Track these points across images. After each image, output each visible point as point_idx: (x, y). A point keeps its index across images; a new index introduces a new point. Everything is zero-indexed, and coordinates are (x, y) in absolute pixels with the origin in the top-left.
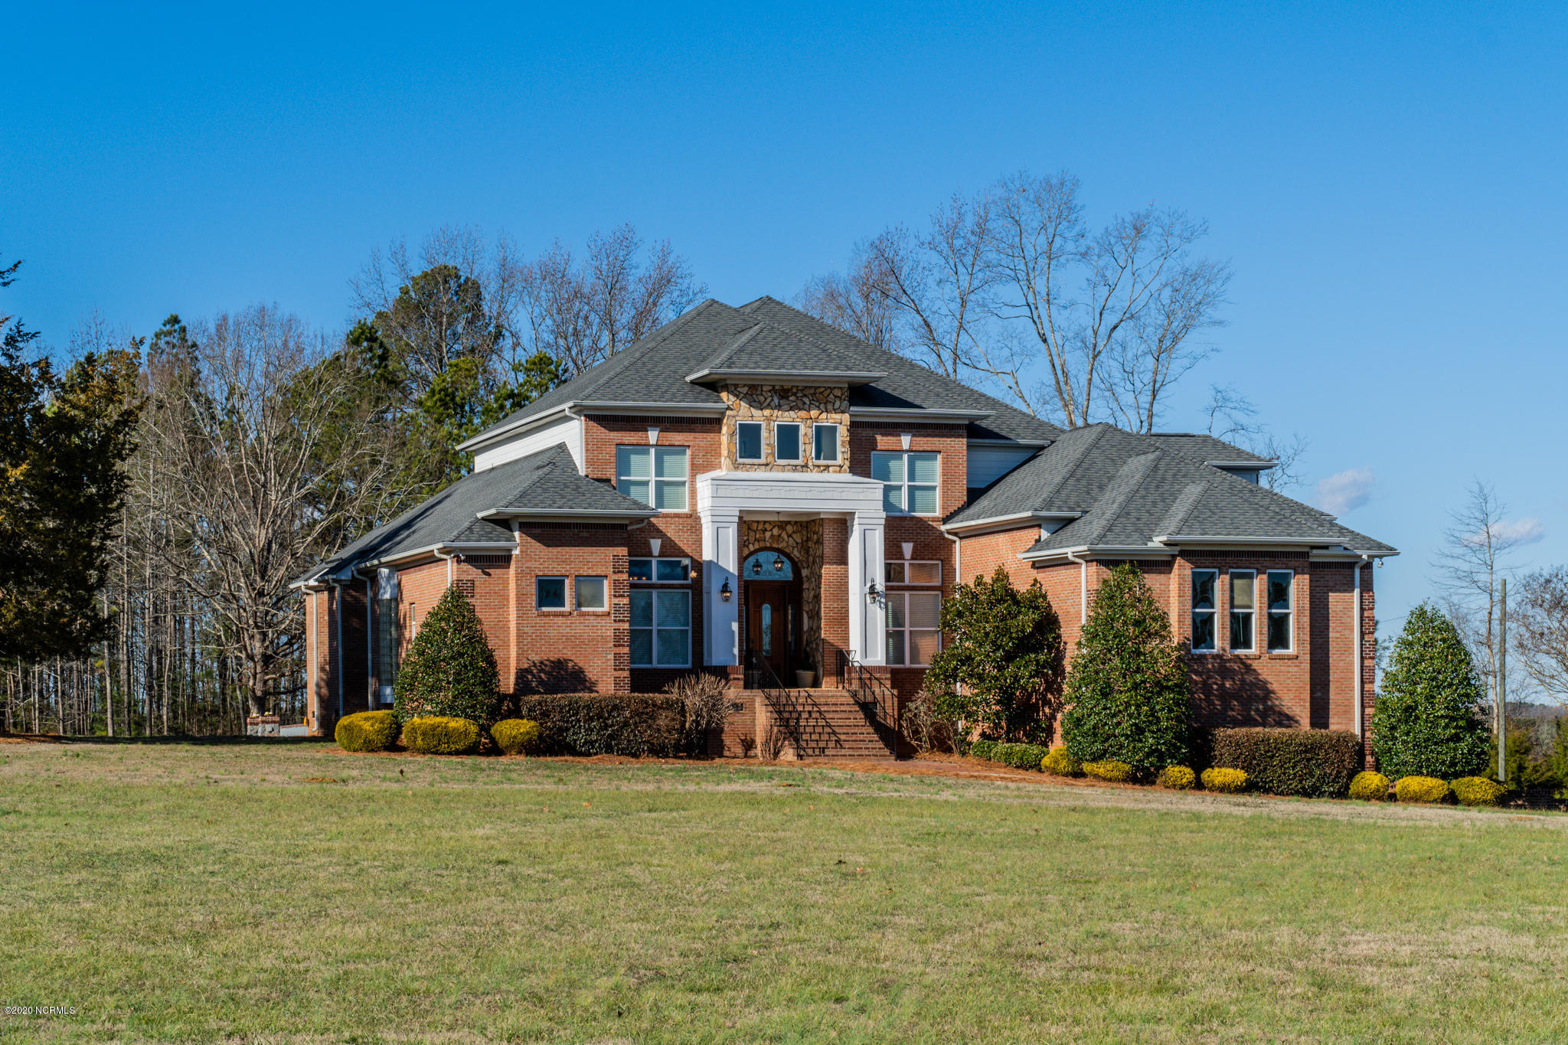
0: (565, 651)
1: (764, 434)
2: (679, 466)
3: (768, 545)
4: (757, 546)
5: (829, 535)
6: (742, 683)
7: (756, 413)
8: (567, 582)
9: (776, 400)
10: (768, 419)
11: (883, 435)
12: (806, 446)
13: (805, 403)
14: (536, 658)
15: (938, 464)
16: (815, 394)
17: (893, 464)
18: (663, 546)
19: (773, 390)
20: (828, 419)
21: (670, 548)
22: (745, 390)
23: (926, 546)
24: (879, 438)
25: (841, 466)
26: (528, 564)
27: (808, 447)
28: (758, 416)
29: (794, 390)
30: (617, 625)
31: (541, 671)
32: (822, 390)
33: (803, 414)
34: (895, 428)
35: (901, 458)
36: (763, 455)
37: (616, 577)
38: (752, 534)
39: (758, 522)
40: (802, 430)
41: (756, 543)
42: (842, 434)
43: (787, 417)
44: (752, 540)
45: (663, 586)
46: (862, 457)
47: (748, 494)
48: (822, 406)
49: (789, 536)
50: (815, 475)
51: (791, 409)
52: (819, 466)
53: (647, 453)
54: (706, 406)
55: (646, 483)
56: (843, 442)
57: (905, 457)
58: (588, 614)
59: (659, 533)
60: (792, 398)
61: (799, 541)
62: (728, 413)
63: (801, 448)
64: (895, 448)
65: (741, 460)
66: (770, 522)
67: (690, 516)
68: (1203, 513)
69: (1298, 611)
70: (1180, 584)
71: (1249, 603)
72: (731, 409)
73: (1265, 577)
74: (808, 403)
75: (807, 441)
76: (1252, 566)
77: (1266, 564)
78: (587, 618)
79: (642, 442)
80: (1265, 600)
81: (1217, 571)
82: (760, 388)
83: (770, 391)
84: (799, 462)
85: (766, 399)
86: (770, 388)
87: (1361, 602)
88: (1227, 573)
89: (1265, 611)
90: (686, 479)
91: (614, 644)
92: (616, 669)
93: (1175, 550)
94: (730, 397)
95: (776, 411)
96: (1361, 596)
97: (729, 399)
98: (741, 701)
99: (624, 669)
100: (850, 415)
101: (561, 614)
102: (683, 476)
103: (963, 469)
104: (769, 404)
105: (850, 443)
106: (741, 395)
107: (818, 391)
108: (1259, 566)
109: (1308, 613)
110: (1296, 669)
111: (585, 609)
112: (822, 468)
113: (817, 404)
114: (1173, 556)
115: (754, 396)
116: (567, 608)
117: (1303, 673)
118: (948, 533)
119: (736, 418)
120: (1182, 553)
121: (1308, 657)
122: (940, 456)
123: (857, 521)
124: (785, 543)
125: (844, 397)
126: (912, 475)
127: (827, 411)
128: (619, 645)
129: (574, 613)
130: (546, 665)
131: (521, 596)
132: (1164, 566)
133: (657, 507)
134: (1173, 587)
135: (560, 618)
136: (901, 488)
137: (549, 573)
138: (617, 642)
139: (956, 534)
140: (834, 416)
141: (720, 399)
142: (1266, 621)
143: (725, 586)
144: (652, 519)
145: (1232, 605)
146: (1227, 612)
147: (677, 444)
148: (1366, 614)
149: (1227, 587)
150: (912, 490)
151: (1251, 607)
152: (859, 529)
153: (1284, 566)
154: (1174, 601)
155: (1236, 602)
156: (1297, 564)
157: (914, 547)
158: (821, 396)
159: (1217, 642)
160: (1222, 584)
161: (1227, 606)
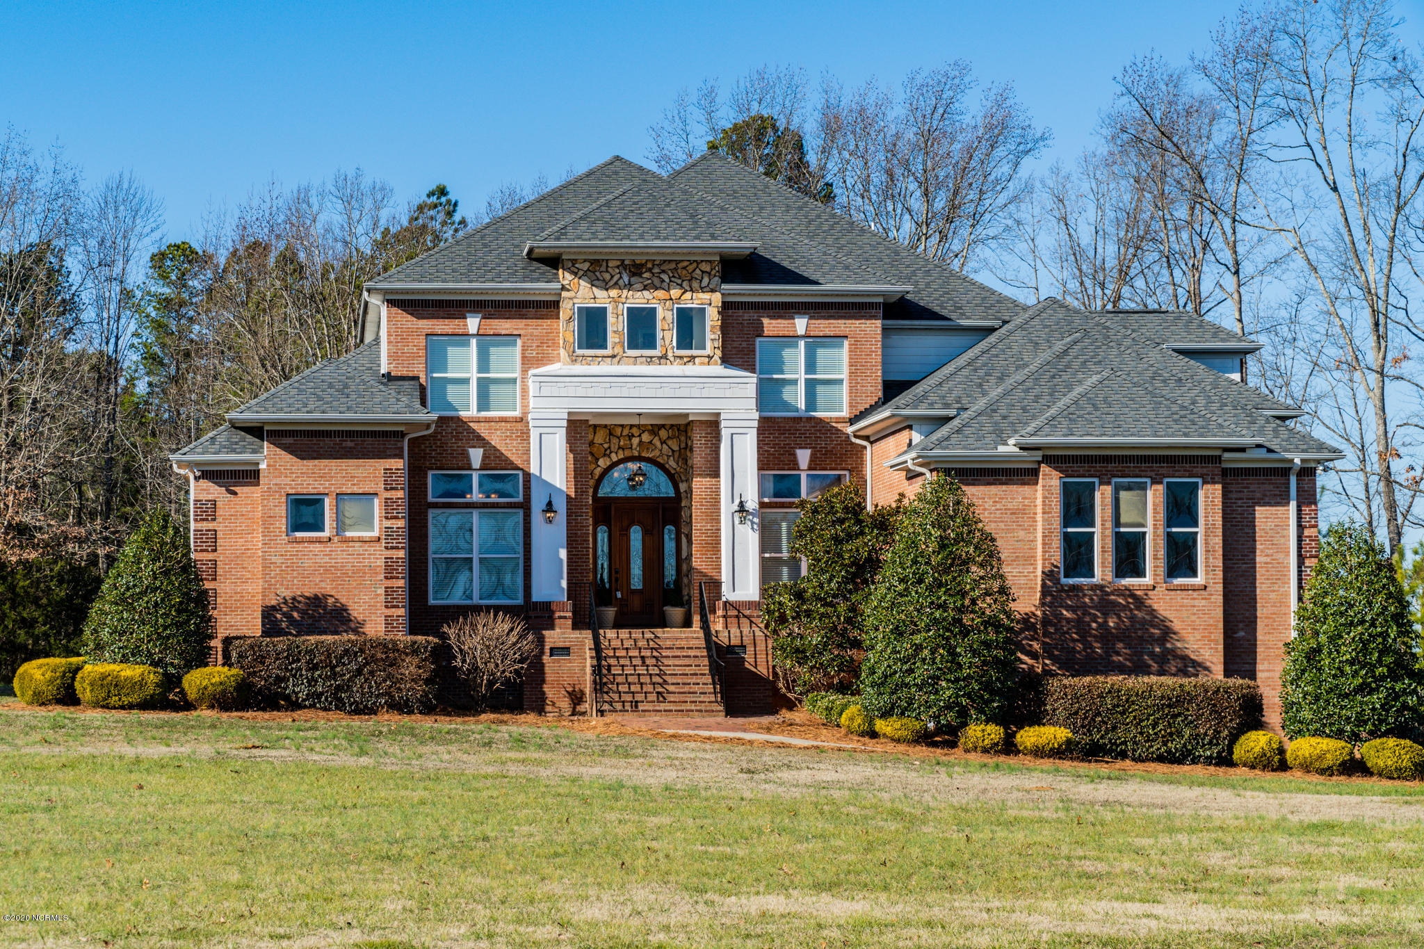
0: (323, 585)
1: (611, 319)
2: (507, 361)
3: (636, 453)
4: (621, 456)
5: (699, 440)
6: (570, 622)
7: (600, 294)
8: (327, 501)
9: (626, 279)
10: (615, 301)
11: (771, 317)
12: (666, 333)
13: (663, 281)
14: (288, 594)
15: (844, 352)
16: (676, 269)
17: (787, 353)
18: (485, 457)
19: (622, 264)
20: (693, 300)
21: (494, 459)
22: (586, 266)
23: (828, 453)
24: (766, 321)
25: (710, 357)
26: (278, 481)
27: (668, 335)
28: (602, 298)
29: (649, 265)
30: (389, 553)
31: (294, 608)
32: (685, 264)
33: (660, 294)
34: (787, 310)
35: (796, 346)
36: (609, 345)
37: (388, 495)
38: (615, 440)
39: (622, 426)
40: (660, 314)
41: (621, 452)
42: (713, 317)
43: (640, 299)
44: (614, 447)
45: (484, 505)
46: (744, 344)
47: (581, 392)
48: (685, 284)
49: (663, 442)
50: (676, 369)
51: (646, 288)
52: (681, 357)
53: (467, 344)
54: (539, 287)
55: (466, 381)
56: (713, 327)
57: (802, 343)
58: (352, 540)
59: (480, 441)
60: (646, 275)
61: (676, 448)
62: (564, 294)
63: (659, 335)
64: (786, 333)
65: (580, 352)
66: (638, 426)
67: (521, 420)
68: (1083, 409)
69: (1207, 529)
70: (1044, 497)
71: (1141, 521)
72: (568, 290)
73: (1160, 488)
74: (667, 280)
75: (666, 327)
76: (1143, 473)
77: (1162, 471)
78: (351, 544)
79: (461, 331)
80: (1162, 516)
81: (1096, 480)
82: (604, 264)
83: (618, 267)
84: (656, 353)
85: (612, 277)
86: (619, 263)
87: (1299, 518)
88: (1109, 483)
89: (1161, 531)
90: (516, 375)
91: (386, 578)
92: (386, 607)
93: (1038, 455)
94: (567, 275)
95: (625, 292)
96: (1299, 511)
97: (566, 277)
98: (567, 644)
99: (397, 607)
100: (723, 294)
101: (319, 541)
102: (513, 371)
103: (877, 358)
104: (616, 283)
105: (725, 328)
106: (581, 273)
107: (680, 265)
108: (1153, 474)
109: (1219, 532)
110: (1204, 602)
111: (348, 534)
112: (685, 360)
113: (679, 281)
114: (1039, 463)
115: (598, 274)
116: (326, 534)
117: (1212, 608)
118: (856, 436)
119: (575, 301)
120: (1048, 460)
121: (1220, 587)
122: (846, 343)
123: (723, 424)
124: (658, 450)
125: (713, 272)
126: (811, 366)
127: (692, 290)
128: (392, 578)
129: (336, 539)
130: (299, 602)
131: (268, 519)
132: (1028, 475)
133: (479, 410)
134: (1039, 502)
135: (317, 545)
136: (795, 382)
137: (305, 491)
138: (390, 574)
139: (867, 438)
140: (701, 295)
141: (555, 278)
142: (1162, 543)
143: (550, 504)
144: (471, 424)
145: (1117, 522)
146: (1108, 532)
147: (503, 332)
148: (1307, 532)
149: (1109, 500)
150: (811, 385)
151: (1143, 526)
152: (725, 434)
153: (1187, 474)
154: (1039, 517)
155: (1123, 519)
156: (1205, 471)
157: (812, 455)
158: (684, 272)
159: (1097, 570)
160: (1102, 496)
161: (1109, 524)
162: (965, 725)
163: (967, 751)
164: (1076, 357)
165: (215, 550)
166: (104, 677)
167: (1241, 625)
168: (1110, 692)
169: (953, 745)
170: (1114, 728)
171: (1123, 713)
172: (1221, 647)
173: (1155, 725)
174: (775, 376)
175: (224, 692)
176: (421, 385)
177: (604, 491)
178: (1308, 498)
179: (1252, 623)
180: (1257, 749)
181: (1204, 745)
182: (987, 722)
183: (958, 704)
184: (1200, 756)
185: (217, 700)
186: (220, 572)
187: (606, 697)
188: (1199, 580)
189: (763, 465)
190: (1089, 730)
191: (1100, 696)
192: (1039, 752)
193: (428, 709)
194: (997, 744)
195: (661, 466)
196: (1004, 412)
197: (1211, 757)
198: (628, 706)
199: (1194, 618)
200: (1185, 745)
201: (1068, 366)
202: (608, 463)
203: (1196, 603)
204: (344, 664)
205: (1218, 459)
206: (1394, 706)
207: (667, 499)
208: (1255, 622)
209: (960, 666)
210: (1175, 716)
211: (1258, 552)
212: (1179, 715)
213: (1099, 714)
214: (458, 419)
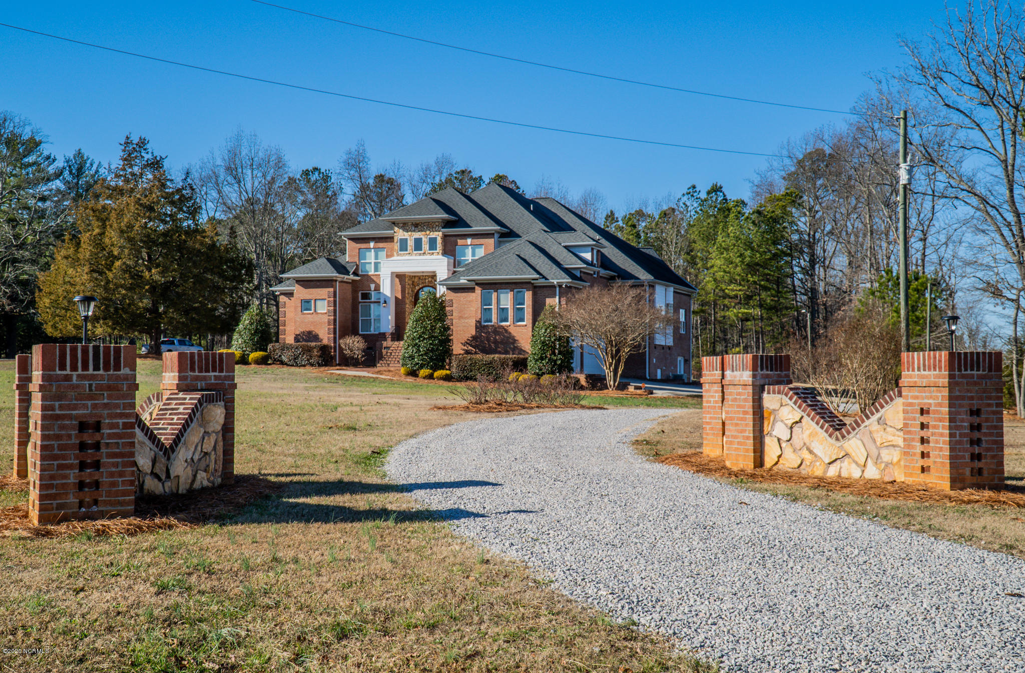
0: (312, 328)
1: (409, 242)
2: (382, 256)
3: (427, 285)
4: (423, 285)
6: (390, 339)
7: (406, 233)
8: (312, 301)
9: (414, 229)
10: (410, 236)
11: (460, 239)
12: (426, 246)
13: (424, 229)
14: (302, 330)
15: (483, 249)
16: (428, 225)
17: (466, 250)
18: (375, 286)
19: (412, 224)
20: (433, 235)
21: (377, 287)
22: (401, 225)
24: (457, 240)
25: (438, 253)
26: (299, 295)
28: (407, 235)
29: (420, 224)
30: (329, 317)
31: (304, 335)
32: (431, 223)
33: (423, 233)
34: (465, 236)
35: (468, 248)
36: (408, 250)
37: (328, 299)
39: (423, 276)
40: (423, 240)
42: (439, 240)
43: (417, 235)
44: (420, 283)
46: (451, 248)
47: (397, 265)
48: (431, 230)
50: (428, 257)
51: (420, 231)
52: (430, 253)
53: (371, 251)
54: (388, 233)
55: (371, 263)
56: (440, 243)
57: (470, 247)
59: (374, 281)
60: (420, 227)
62: (395, 234)
63: (423, 246)
64: (465, 244)
65: (399, 253)
69: (528, 306)
70: (477, 296)
71: (506, 303)
72: (397, 233)
73: (513, 293)
74: (426, 229)
75: (425, 244)
76: (506, 288)
77: (512, 287)
78: (318, 314)
79: (369, 247)
80: (513, 302)
81: (492, 291)
82: (407, 224)
84: (422, 252)
85: (410, 228)
88: (497, 291)
89: (513, 307)
92: (327, 333)
93: (474, 283)
95: (413, 232)
97: (396, 229)
99: (330, 333)
100: (443, 233)
101: (310, 314)
102: (384, 259)
104: (411, 230)
105: (444, 243)
106: (400, 227)
108: (510, 288)
109: (531, 306)
110: (526, 330)
111: (318, 311)
113: (429, 229)
114: (474, 285)
115: (405, 227)
116: (312, 311)
119: (399, 236)
120: (477, 284)
122: (483, 246)
123: (437, 274)
125: (439, 225)
126: (473, 255)
127: (433, 231)
129: (314, 313)
130: (305, 333)
131: (296, 307)
133: (374, 271)
134: (475, 298)
136: (468, 260)
137: (306, 298)
138: (328, 324)
140: (436, 233)
141: (393, 229)
142: (513, 311)
143: (385, 301)
144: (371, 276)
145: (499, 304)
146: (497, 307)
147: (380, 247)
149: (496, 297)
150: (473, 260)
151: (507, 305)
152: (439, 278)
153: (520, 288)
155: (501, 303)
156: (525, 286)
158: (431, 226)
159: (494, 320)
160: (494, 296)
161: (497, 305)
162: (421, 369)
165: (286, 318)
174: (462, 258)
175: (259, 359)
176: (357, 265)
178: (563, 295)
182: (427, 369)
183: (419, 362)
186: (286, 323)
188: (524, 323)
192: (436, 378)
193: (320, 365)
194: (428, 376)
197: (500, 380)
199: (523, 335)
202: (419, 288)
203: (523, 330)
205: (528, 283)
214: (368, 275)
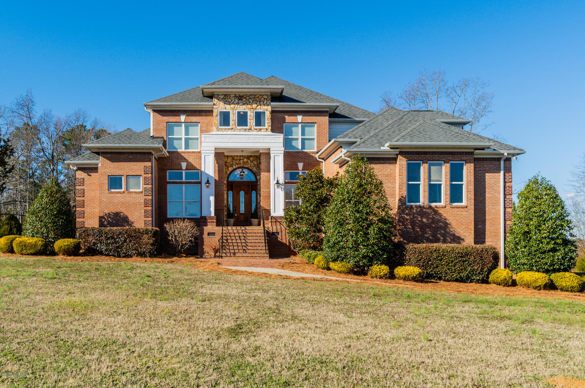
0: (121, 209)
1: (231, 116)
2: (195, 132)
3: (242, 166)
4: (237, 166)
5: (263, 160)
6: (215, 224)
7: (228, 106)
8: (123, 178)
9: (237, 101)
10: (232, 109)
11: (288, 116)
12: (251, 120)
13: (250, 102)
14: (107, 212)
15: (315, 129)
16: (255, 98)
17: (294, 129)
18: (187, 165)
19: (236, 96)
20: (261, 109)
21: (190, 167)
22: (222, 97)
23: (309, 164)
24: (287, 117)
25: (267, 129)
26: (105, 170)
27: (252, 121)
28: (228, 108)
29: (245, 96)
30: (146, 197)
31: (110, 217)
32: (258, 96)
33: (249, 106)
34: (295, 113)
35: (298, 126)
36: (231, 125)
37: (145, 176)
38: (234, 161)
39: (237, 156)
40: (249, 114)
41: (237, 165)
42: (268, 115)
43: (242, 108)
44: (234, 164)
45: (187, 183)
46: (279, 126)
47: (219, 140)
48: (258, 103)
49: (251, 162)
50: (255, 133)
51: (244, 104)
52: (256, 129)
53: (181, 126)
54: (206, 104)
55: (181, 139)
56: (268, 118)
57: (300, 125)
58: (132, 192)
59: (185, 160)
60: (244, 100)
61: (256, 164)
62: (215, 107)
63: (249, 121)
64: (294, 122)
65: (220, 127)
66: (242, 156)
67: (200, 152)
68: (415, 133)
69: (467, 183)
70: (400, 169)
71: (439, 179)
72: (216, 105)
73: (448, 165)
74: (252, 102)
75: (251, 118)
76: (441, 159)
77: (449, 158)
78: (132, 194)
79: (178, 121)
80: (449, 177)
81: (421, 162)
82: (229, 96)
83: (234, 97)
84: (248, 127)
85: (232, 100)
86: (234, 96)
87: (505, 178)
88: (427, 163)
89: (448, 183)
90: (198, 136)
91: (145, 206)
92: (145, 217)
93: (397, 151)
94: (216, 100)
95: (236, 105)
96: (505, 175)
97: (215, 101)
98: (214, 232)
99: (149, 217)
100: (272, 108)
101: (120, 193)
102: (197, 135)
103: (327, 130)
104: (233, 103)
105: (272, 119)
106: (221, 99)
107: (256, 96)
108: (445, 159)
109: (473, 184)
110: (466, 213)
111: (131, 190)
112: (258, 130)
113: (256, 102)
114: (397, 155)
115: (227, 99)
116: (123, 190)
117: (470, 215)
118: (319, 158)
119: (219, 109)
120: (401, 153)
121: (473, 207)
122: (316, 125)
123: (271, 152)
124: (250, 165)
125: (268, 99)
126: (303, 134)
127: (260, 105)
128: (147, 206)
129: (126, 192)
130: (111, 215)
131: (101, 185)
132: (393, 160)
133: (185, 149)
134: (397, 171)
135: (119, 194)
136: (297, 139)
137: (115, 174)
138: (146, 205)
139: (323, 159)
140: (264, 107)
141: (212, 101)
142: (448, 188)
143: (208, 181)
144: (182, 154)
145: (430, 180)
146: (427, 184)
147: (194, 121)
148: (507, 184)
149: (427, 170)
150: (303, 140)
151: (441, 181)
152: (272, 156)
153: (459, 159)
154: (397, 178)
155: (432, 179)
156: (467, 158)
157: (304, 165)
158: (258, 99)
159: (421, 199)
160: (423, 169)
161: (427, 180)
162: (371, 265)
163: (372, 277)
164: (407, 119)
165: (84, 196)
166: (21, 242)
167: (480, 223)
168: (435, 251)
169: (365, 274)
170: (437, 267)
171: (441, 260)
172: (473, 232)
173: (455, 265)
174: (290, 137)
175: (68, 249)
176: (164, 140)
177: (231, 179)
178: (508, 170)
179: (484, 222)
180: (502, 277)
181: (476, 274)
182: (381, 264)
183: (368, 256)
184: (474, 279)
185: (66, 252)
186: (85, 204)
187: (224, 251)
188: (464, 203)
189: (285, 168)
190: (426, 268)
191: (431, 252)
192: (406, 278)
194: (386, 275)
195: (251, 170)
196: (381, 136)
197: (479, 280)
198: (232, 255)
199: (462, 219)
200: (468, 274)
201: (404, 122)
202: (232, 169)
203: (463, 213)
204: (120, 238)
205: (472, 153)
206: (566, 258)
207: (252, 182)
208: (485, 221)
209: (368, 239)
210: (464, 261)
211: (487, 193)
212: (466, 261)
213: (430, 260)
214: (177, 152)
